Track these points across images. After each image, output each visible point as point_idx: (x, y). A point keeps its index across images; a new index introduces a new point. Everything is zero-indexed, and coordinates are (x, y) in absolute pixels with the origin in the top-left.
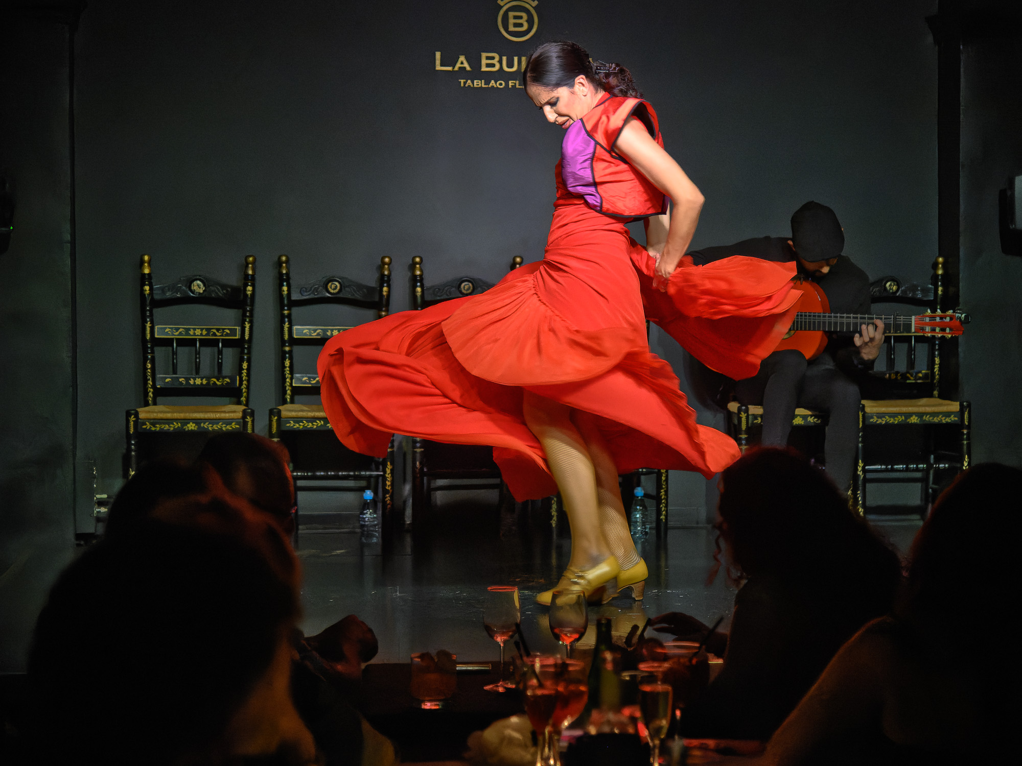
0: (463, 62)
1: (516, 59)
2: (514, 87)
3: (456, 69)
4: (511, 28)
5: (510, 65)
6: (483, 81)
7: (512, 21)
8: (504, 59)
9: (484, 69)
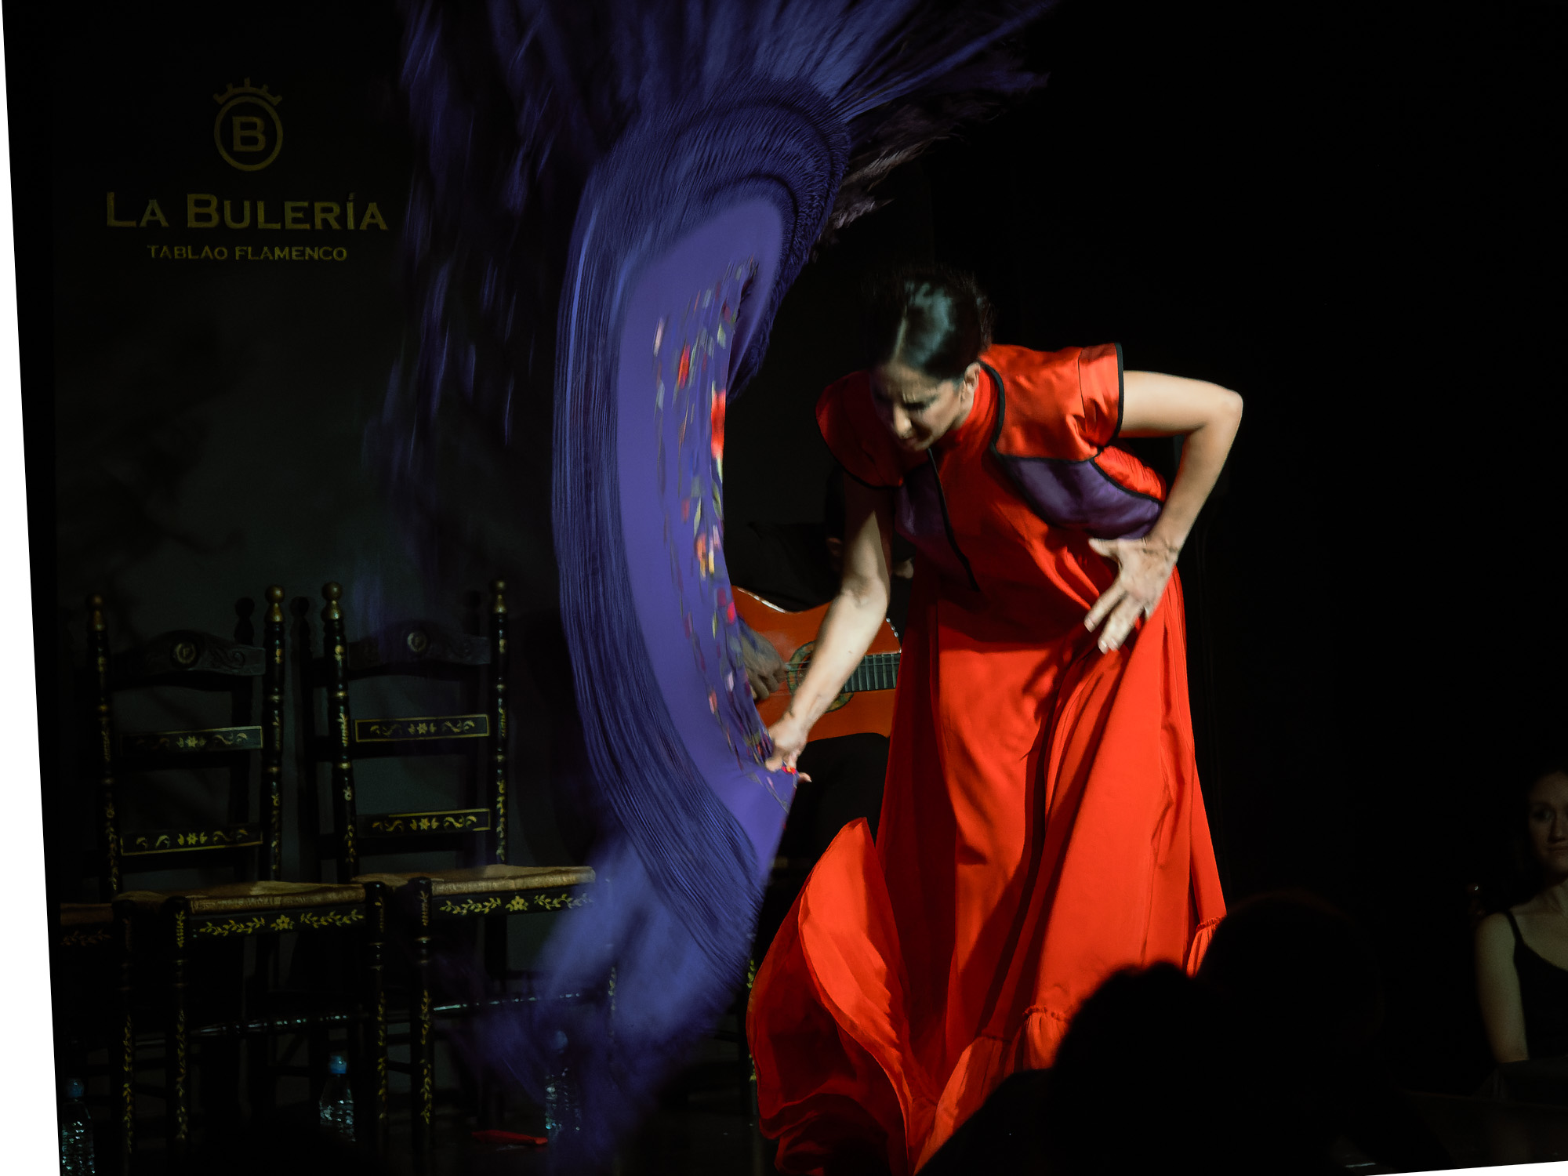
0: (155, 212)
1: (247, 204)
2: (244, 257)
3: (143, 224)
4: (238, 147)
5: (238, 216)
6: (189, 247)
7: (238, 133)
8: (227, 204)
9: (192, 223)
